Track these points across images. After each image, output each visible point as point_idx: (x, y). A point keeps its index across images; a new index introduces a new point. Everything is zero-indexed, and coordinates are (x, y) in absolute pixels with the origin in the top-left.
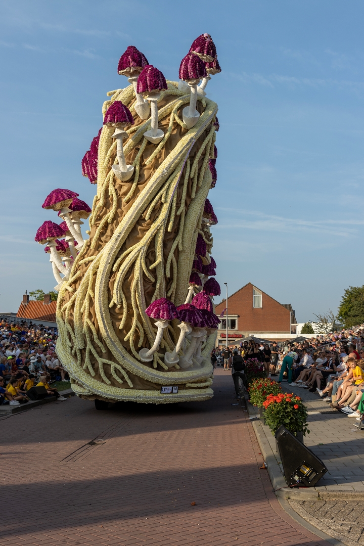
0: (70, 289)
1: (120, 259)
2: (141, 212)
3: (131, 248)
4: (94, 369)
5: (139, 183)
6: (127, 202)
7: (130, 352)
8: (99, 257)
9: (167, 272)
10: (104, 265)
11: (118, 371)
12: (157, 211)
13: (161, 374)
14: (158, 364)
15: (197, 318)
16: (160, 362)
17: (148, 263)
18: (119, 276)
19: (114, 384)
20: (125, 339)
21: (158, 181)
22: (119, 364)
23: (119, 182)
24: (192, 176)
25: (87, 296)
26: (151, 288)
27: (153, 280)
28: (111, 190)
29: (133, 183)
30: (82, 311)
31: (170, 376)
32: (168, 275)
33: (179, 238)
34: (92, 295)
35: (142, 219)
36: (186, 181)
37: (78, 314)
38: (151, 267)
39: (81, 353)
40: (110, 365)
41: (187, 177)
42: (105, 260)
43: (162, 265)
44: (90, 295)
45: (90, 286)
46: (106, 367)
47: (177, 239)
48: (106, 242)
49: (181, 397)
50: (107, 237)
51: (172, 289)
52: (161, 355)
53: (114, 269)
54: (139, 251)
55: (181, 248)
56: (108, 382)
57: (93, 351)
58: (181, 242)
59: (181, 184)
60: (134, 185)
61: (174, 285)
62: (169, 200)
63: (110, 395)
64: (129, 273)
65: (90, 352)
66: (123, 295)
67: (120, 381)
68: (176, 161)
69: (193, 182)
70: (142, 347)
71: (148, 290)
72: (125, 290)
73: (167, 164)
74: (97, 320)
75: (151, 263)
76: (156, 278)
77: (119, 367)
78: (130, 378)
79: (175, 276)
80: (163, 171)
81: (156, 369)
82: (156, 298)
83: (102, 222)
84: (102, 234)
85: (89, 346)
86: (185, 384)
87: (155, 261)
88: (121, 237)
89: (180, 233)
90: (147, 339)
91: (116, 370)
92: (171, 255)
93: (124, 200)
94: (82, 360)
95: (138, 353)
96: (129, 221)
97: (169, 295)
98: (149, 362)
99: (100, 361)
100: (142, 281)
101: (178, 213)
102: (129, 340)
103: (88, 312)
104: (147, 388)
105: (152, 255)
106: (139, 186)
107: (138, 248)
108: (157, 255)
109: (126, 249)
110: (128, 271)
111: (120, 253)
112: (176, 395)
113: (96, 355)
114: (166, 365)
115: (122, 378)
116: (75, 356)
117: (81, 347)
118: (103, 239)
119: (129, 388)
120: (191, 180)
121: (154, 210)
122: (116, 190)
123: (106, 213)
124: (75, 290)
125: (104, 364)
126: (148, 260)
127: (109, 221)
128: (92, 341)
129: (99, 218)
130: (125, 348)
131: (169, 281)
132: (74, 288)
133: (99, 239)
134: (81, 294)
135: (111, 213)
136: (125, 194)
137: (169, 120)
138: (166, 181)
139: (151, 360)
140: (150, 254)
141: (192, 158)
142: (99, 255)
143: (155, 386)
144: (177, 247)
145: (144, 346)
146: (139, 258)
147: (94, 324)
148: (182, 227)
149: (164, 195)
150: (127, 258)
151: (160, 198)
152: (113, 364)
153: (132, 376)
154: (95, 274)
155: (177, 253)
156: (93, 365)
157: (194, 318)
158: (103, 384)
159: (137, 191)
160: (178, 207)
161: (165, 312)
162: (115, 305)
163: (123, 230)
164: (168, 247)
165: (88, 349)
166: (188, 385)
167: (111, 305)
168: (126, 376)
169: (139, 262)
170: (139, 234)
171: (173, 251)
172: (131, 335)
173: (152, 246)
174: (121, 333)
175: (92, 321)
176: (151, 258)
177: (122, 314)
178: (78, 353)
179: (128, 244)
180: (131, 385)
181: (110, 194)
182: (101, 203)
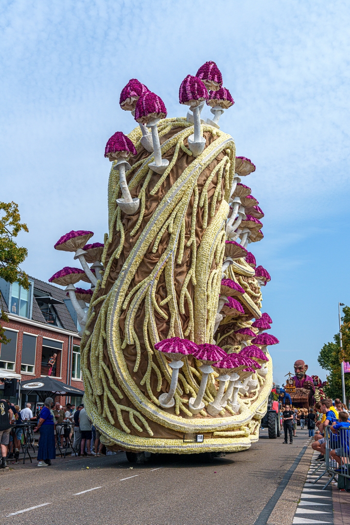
1: (129, 296)
2: (147, 244)
3: (140, 283)
4: (113, 417)
5: (145, 214)
6: (135, 236)
7: (148, 397)
8: (109, 296)
9: (181, 308)
11: (137, 418)
12: (165, 242)
13: (184, 420)
14: (181, 410)
15: (216, 355)
16: (184, 408)
17: (160, 299)
18: (130, 314)
19: (133, 432)
20: (142, 383)
22: (137, 411)
23: (126, 216)
24: (202, 204)
25: (100, 339)
26: (165, 325)
27: (167, 317)
28: (119, 225)
29: (139, 216)
30: (97, 355)
32: (183, 312)
33: (192, 271)
34: (104, 335)
35: (149, 251)
36: (195, 210)
37: (94, 358)
38: (163, 303)
39: (101, 400)
40: (128, 412)
41: (196, 206)
42: (114, 297)
43: (176, 300)
45: (102, 327)
46: (125, 413)
47: (189, 272)
48: (116, 279)
50: (116, 274)
51: (190, 328)
52: (185, 401)
53: (124, 307)
54: (148, 286)
55: (195, 282)
56: (128, 431)
57: (111, 398)
58: (194, 275)
59: (190, 214)
60: (141, 217)
61: (192, 323)
62: (178, 230)
63: (130, 445)
64: (140, 311)
65: (108, 398)
66: (135, 335)
67: (141, 430)
69: (203, 212)
70: (162, 392)
71: (162, 329)
72: (137, 329)
73: (173, 192)
74: (111, 363)
75: (163, 299)
76: (170, 315)
77: (138, 414)
78: (149, 425)
79: (192, 312)
80: (169, 200)
81: (180, 415)
83: (112, 259)
84: (112, 271)
85: (107, 393)
86: (213, 433)
87: (166, 297)
89: (194, 267)
90: (168, 383)
91: (135, 417)
92: (185, 290)
93: (132, 233)
94: (102, 407)
95: (158, 399)
96: (135, 254)
97: (187, 334)
98: (171, 408)
99: (119, 407)
100: (155, 319)
101: (189, 244)
102: (145, 384)
103: (102, 355)
104: (170, 437)
105: (163, 291)
106: (145, 218)
107: (147, 283)
108: (168, 290)
109: (135, 285)
110: (139, 308)
111: (130, 289)
112: (200, 444)
113: (114, 402)
114: (190, 411)
115: (143, 426)
116: (96, 403)
117: (100, 393)
118: (113, 276)
119: (149, 436)
120: (201, 208)
121: (161, 242)
122: (124, 225)
123: (113, 250)
125: (122, 411)
126: (159, 296)
127: (118, 257)
128: (109, 386)
129: (109, 255)
130: (142, 392)
131: (185, 319)
133: (109, 277)
135: (120, 248)
136: (133, 226)
137: (175, 149)
138: (172, 210)
139: (173, 405)
140: (161, 289)
141: (201, 186)
142: (109, 293)
143: (177, 434)
144: (191, 280)
145: (164, 391)
147: (108, 367)
148: (194, 260)
150: (137, 295)
151: (168, 229)
152: (132, 412)
153: (151, 423)
155: (192, 287)
156: (112, 413)
157: (213, 355)
158: (123, 433)
159: (144, 223)
160: (188, 238)
162: (128, 346)
164: (180, 281)
165: (105, 394)
166: (216, 433)
167: (124, 346)
168: (146, 424)
169: (149, 298)
170: (148, 268)
171: (186, 285)
172: (147, 378)
173: (162, 281)
174: (137, 376)
175: (107, 364)
176: (162, 293)
177: (136, 355)
178: (98, 401)
179: (137, 279)
180: (152, 434)
181: (117, 229)
182: (110, 239)
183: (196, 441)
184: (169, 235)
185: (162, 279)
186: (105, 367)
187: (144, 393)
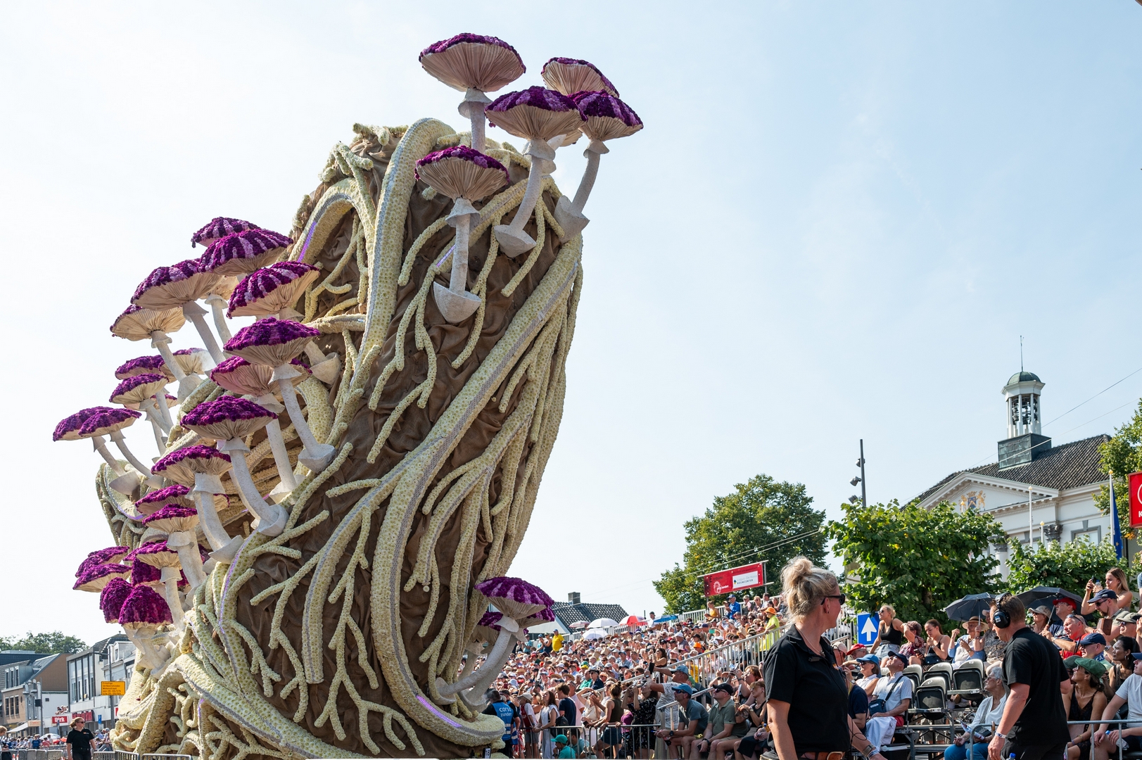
1: (438, 489)
2: (493, 393)
3: (465, 467)
4: (345, 725)
5: (485, 331)
6: (461, 370)
7: (424, 684)
8: (389, 480)
9: (510, 523)
10: (406, 498)
12: (519, 393)
13: (465, 724)
14: (459, 707)
16: (461, 703)
17: (492, 499)
18: (436, 526)
19: (383, 753)
20: (423, 658)
21: (530, 333)
22: (400, 711)
23: (438, 322)
25: (351, 568)
26: (483, 554)
27: (490, 539)
28: (423, 337)
29: (471, 331)
30: (333, 598)
31: (482, 729)
34: (365, 564)
35: (493, 406)
37: (319, 606)
38: (495, 511)
39: (312, 694)
40: (383, 714)
42: (412, 488)
43: (509, 509)
44: (359, 566)
45: (361, 543)
46: (375, 716)
47: (531, 458)
48: (405, 450)
53: (427, 509)
54: (483, 474)
56: (376, 749)
57: (350, 686)
60: (476, 334)
62: (539, 379)
65: (342, 688)
66: (436, 566)
67: (401, 745)
68: (558, 300)
70: (439, 676)
71: (479, 558)
72: (437, 555)
73: (545, 303)
74: (370, 618)
76: (494, 531)
77: (399, 717)
78: (418, 737)
80: (539, 316)
81: (458, 716)
83: (403, 404)
84: (396, 433)
85: (341, 675)
88: (454, 441)
91: (396, 725)
93: (454, 364)
94: (313, 708)
96: (471, 409)
98: (450, 704)
99: (364, 706)
100: (475, 539)
102: (429, 659)
103: (352, 601)
105: (495, 487)
106: (485, 339)
107: (478, 468)
108: (504, 487)
109: (452, 469)
110: (451, 515)
111: (439, 476)
114: (469, 707)
115: (405, 738)
117: (318, 678)
118: (399, 442)
119: (413, 756)
121: (513, 393)
122: (433, 338)
123: (409, 386)
124: (305, 555)
125: (371, 712)
128: (351, 662)
129: (387, 395)
130: (415, 677)
131: (506, 540)
133: (391, 444)
135: (425, 389)
136: (456, 351)
138: (537, 337)
140: (496, 482)
143: (456, 750)
146: (482, 487)
147: (361, 626)
149: (534, 365)
150: (453, 491)
151: (527, 370)
152: (389, 713)
153: (424, 733)
154: (377, 519)
156: (341, 717)
159: (481, 349)
162: (419, 585)
163: (457, 427)
164: (520, 473)
165: (336, 681)
167: (408, 588)
168: (412, 735)
169: (480, 498)
170: (482, 439)
171: (526, 482)
172: (434, 647)
174: (415, 646)
175: (357, 621)
176: (493, 491)
178: (302, 693)
179: (457, 457)
180: (421, 749)
181: (419, 345)
182: (399, 361)
184: (528, 380)
186: (354, 626)
187: (419, 678)
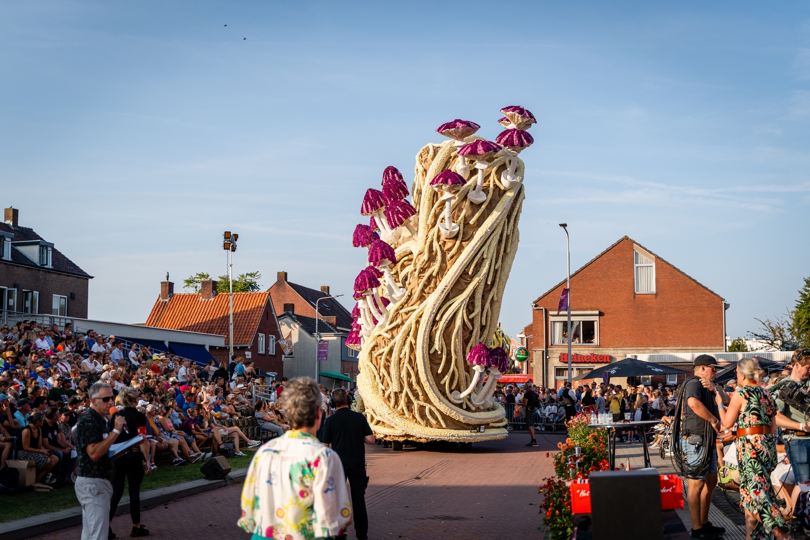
0: (388, 336)
1: (443, 310)
2: (465, 267)
3: (455, 299)
4: (409, 411)
5: (463, 240)
6: (452, 258)
7: (444, 394)
8: (423, 307)
9: (483, 320)
10: (428, 315)
11: (432, 413)
12: (478, 266)
13: (470, 414)
14: (467, 405)
16: (469, 403)
17: (468, 313)
18: (442, 325)
19: (428, 424)
20: (442, 382)
21: (482, 239)
22: (434, 406)
23: (443, 238)
25: (407, 344)
26: (468, 335)
27: (471, 328)
28: (436, 245)
29: (457, 240)
30: (401, 357)
31: (479, 417)
32: (484, 324)
33: (495, 289)
34: (413, 342)
35: (466, 273)
37: (397, 359)
38: (471, 316)
39: (396, 396)
40: (425, 407)
41: (505, 235)
42: (430, 310)
43: (480, 315)
44: (411, 342)
45: (411, 333)
46: (422, 409)
47: (492, 290)
48: (429, 293)
49: (487, 436)
50: (430, 288)
51: (484, 336)
53: (437, 319)
54: (462, 302)
55: (495, 299)
56: (423, 423)
57: (410, 395)
58: (496, 293)
59: (500, 241)
60: (458, 242)
61: (486, 332)
62: (490, 256)
63: (425, 435)
64: (451, 323)
65: (407, 395)
66: (444, 342)
67: (435, 422)
68: (498, 221)
70: (454, 390)
71: (466, 337)
72: (445, 338)
73: (490, 224)
74: (417, 365)
75: (471, 313)
76: (473, 325)
77: (433, 409)
78: (443, 418)
79: (489, 323)
80: (487, 230)
81: (466, 410)
82: (472, 344)
83: (427, 274)
84: (425, 286)
85: (406, 389)
86: (489, 424)
87: (473, 311)
88: (447, 290)
89: (496, 285)
90: (458, 382)
91: (431, 411)
93: (448, 256)
94: (397, 403)
96: (454, 275)
98: (460, 404)
99: (416, 403)
100: (462, 329)
101: (496, 267)
102: (445, 383)
103: (408, 358)
104: (458, 428)
105: (472, 306)
106: (463, 243)
107: (460, 300)
108: (476, 305)
109: (449, 300)
110: (450, 320)
111: (444, 304)
112: (483, 434)
114: (473, 405)
115: (436, 419)
116: (388, 399)
117: (397, 390)
118: (426, 290)
119: (441, 427)
120: (508, 236)
121: (476, 266)
122: (440, 245)
123: (429, 267)
124: (393, 337)
125: (419, 406)
126: (468, 310)
128: (410, 385)
129: (423, 270)
130: (439, 390)
131: (483, 328)
132: (391, 334)
133: (423, 291)
134: (401, 341)
135: (435, 267)
136: (450, 250)
137: (489, 182)
138: (488, 239)
139: (462, 402)
140: (470, 304)
141: (509, 217)
142: (422, 305)
143: (464, 426)
144: (493, 298)
146: (462, 308)
147: (413, 368)
148: (497, 280)
149: (486, 252)
150: (450, 308)
151: (482, 255)
152: (428, 406)
153: (445, 417)
154: (418, 322)
155: (492, 303)
156: (408, 407)
158: (417, 425)
159: (461, 248)
160: (496, 262)
161: (485, 359)
162: (436, 352)
163: (449, 283)
164: (485, 297)
165: (404, 391)
166: (492, 425)
167: (432, 351)
168: (439, 417)
169: (462, 312)
170: (462, 286)
171: (489, 301)
172: (447, 378)
173: (472, 298)
174: (438, 378)
175: (411, 366)
176: (471, 308)
177: (442, 358)
178: (392, 396)
179: (451, 295)
180: (444, 425)
181: (434, 249)
182: (425, 257)
183: (479, 431)
184: (483, 259)
185: (472, 297)
186: (410, 368)
187: (440, 391)
